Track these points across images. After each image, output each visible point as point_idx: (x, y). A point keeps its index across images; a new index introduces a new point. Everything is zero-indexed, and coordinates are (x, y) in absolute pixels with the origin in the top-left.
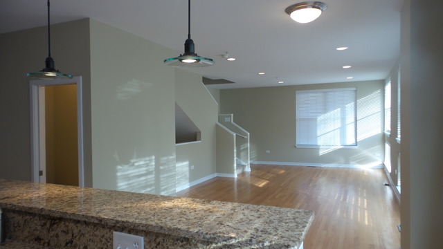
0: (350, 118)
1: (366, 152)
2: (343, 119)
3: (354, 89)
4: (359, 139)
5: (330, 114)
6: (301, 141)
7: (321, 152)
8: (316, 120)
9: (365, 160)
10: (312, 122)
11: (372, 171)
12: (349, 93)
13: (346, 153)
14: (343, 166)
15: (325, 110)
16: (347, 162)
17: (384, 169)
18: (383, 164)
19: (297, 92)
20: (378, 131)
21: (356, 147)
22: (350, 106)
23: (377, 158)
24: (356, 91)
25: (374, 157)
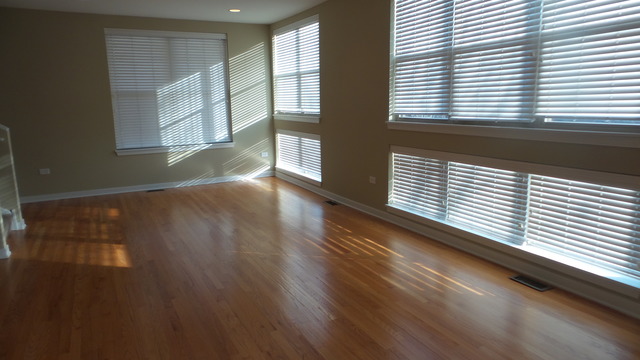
0: (218, 94)
1: (247, 153)
2: (206, 94)
3: (223, 36)
4: (236, 129)
5: (182, 83)
6: (126, 140)
7: (172, 160)
8: (154, 94)
9: (247, 166)
10: (146, 104)
11: (259, 183)
12: (212, 44)
13: (216, 157)
14: (214, 181)
15: (172, 76)
16: (219, 173)
17: (275, 176)
18: (274, 169)
19: (106, 31)
20: (262, 115)
21: (232, 145)
22: (217, 69)
23: (264, 160)
24: (225, 41)
25: (259, 158)
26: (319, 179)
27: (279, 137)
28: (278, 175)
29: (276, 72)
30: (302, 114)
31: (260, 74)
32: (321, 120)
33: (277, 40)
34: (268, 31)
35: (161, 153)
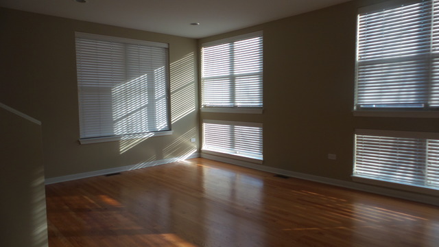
0: (160, 92)
1: (182, 139)
2: (151, 91)
3: (165, 46)
4: (174, 119)
5: (134, 82)
6: (88, 131)
7: (123, 149)
8: (108, 90)
9: (181, 150)
10: (104, 99)
11: (189, 163)
12: (157, 51)
13: (159, 143)
14: (154, 164)
15: (127, 76)
16: (160, 157)
17: (201, 156)
18: (200, 151)
19: (77, 34)
20: (192, 109)
21: (170, 133)
22: (159, 72)
23: (193, 145)
24: (168, 50)
25: (189, 143)
26: (260, 157)
27: (205, 125)
28: (203, 155)
29: (203, 75)
30: (235, 107)
31: (190, 77)
32: (263, 111)
33: (204, 51)
34: (197, 44)
35: (115, 142)
